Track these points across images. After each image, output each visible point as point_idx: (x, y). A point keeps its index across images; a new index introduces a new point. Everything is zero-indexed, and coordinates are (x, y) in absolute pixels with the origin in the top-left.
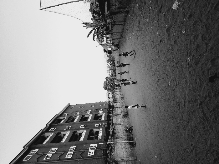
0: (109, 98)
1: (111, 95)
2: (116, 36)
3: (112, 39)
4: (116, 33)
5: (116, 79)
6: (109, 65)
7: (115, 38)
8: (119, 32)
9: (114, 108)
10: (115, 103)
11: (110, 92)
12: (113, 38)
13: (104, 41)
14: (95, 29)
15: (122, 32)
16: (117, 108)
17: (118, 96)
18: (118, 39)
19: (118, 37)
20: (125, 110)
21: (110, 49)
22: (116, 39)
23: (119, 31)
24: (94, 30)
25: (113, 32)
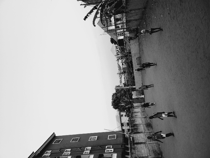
0: (122, 125)
1: (125, 120)
2: (135, 16)
3: (127, 21)
4: (134, 10)
5: (134, 89)
6: (121, 65)
7: (132, 18)
8: (139, 9)
9: (134, 144)
10: (135, 133)
11: (124, 114)
12: (129, 19)
13: (111, 25)
14: (98, 7)
15: (145, 8)
16: (141, 143)
17: (139, 120)
18: (136, 20)
19: (137, 17)
20: (156, 148)
21: (122, 37)
22: (134, 20)
23: (140, 7)
24: (96, 8)
25: (129, 9)
